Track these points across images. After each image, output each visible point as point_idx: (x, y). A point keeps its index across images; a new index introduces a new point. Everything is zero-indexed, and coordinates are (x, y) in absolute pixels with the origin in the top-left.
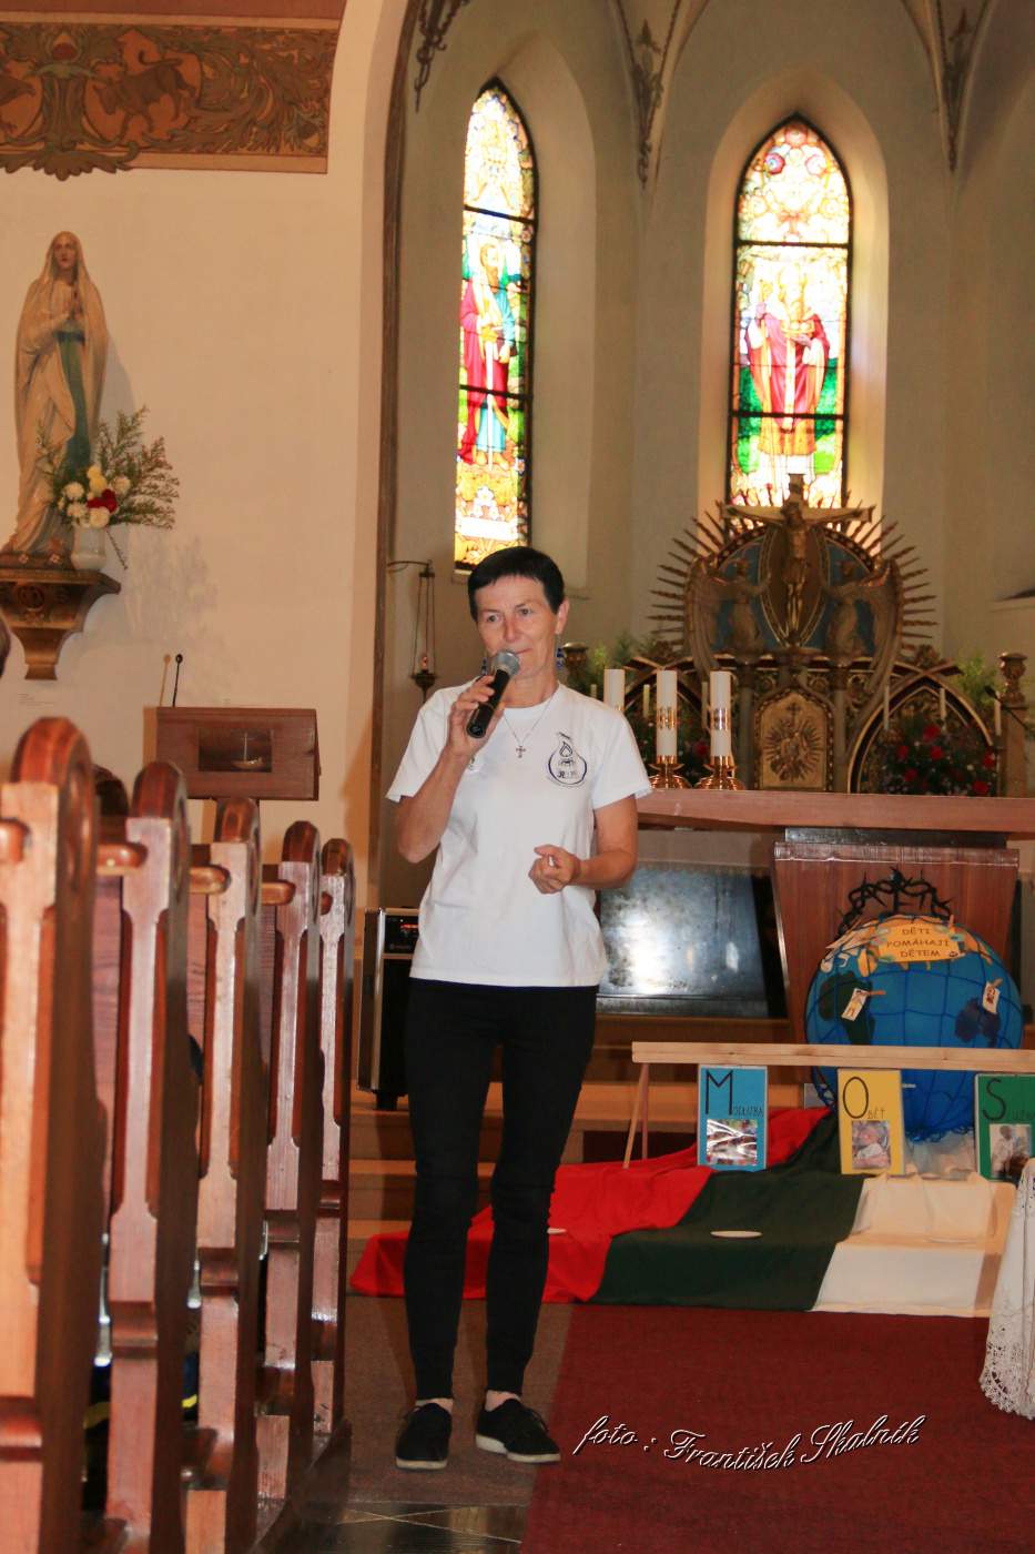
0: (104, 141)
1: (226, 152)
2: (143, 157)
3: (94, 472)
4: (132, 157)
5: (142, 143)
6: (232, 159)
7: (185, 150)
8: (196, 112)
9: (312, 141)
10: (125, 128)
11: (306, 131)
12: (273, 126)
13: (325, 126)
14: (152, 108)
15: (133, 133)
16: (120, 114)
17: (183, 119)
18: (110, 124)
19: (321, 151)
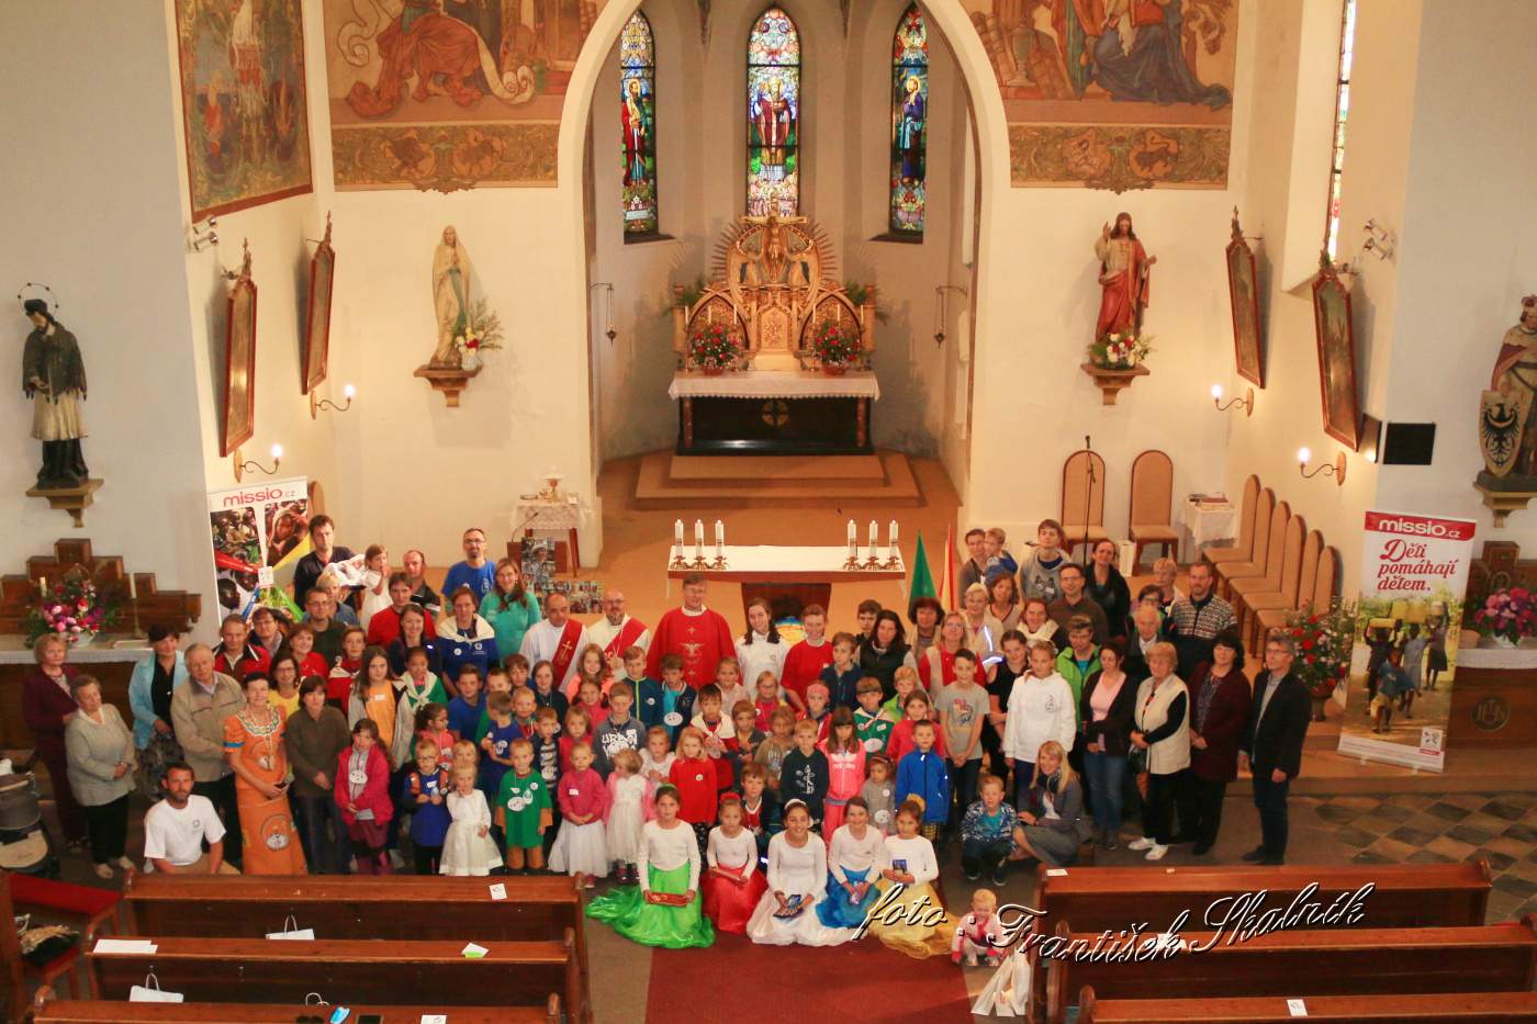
0: (462, 177)
1: (515, 179)
2: (479, 183)
3: (468, 330)
4: (474, 183)
5: (478, 177)
6: (517, 182)
7: (497, 179)
8: (500, 162)
9: (551, 173)
10: (471, 170)
11: (548, 169)
12: (533, 167)
13: (556, 167)
14: (482, 162)
15: (476, 171)
16: (468, 165)
17: (495, 166)
18: (464, 169)
19: (555, 178)
